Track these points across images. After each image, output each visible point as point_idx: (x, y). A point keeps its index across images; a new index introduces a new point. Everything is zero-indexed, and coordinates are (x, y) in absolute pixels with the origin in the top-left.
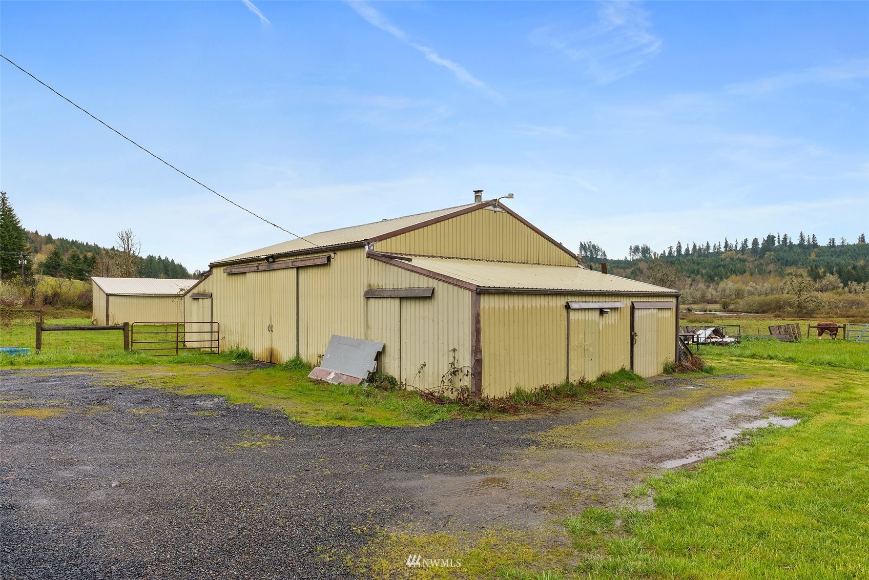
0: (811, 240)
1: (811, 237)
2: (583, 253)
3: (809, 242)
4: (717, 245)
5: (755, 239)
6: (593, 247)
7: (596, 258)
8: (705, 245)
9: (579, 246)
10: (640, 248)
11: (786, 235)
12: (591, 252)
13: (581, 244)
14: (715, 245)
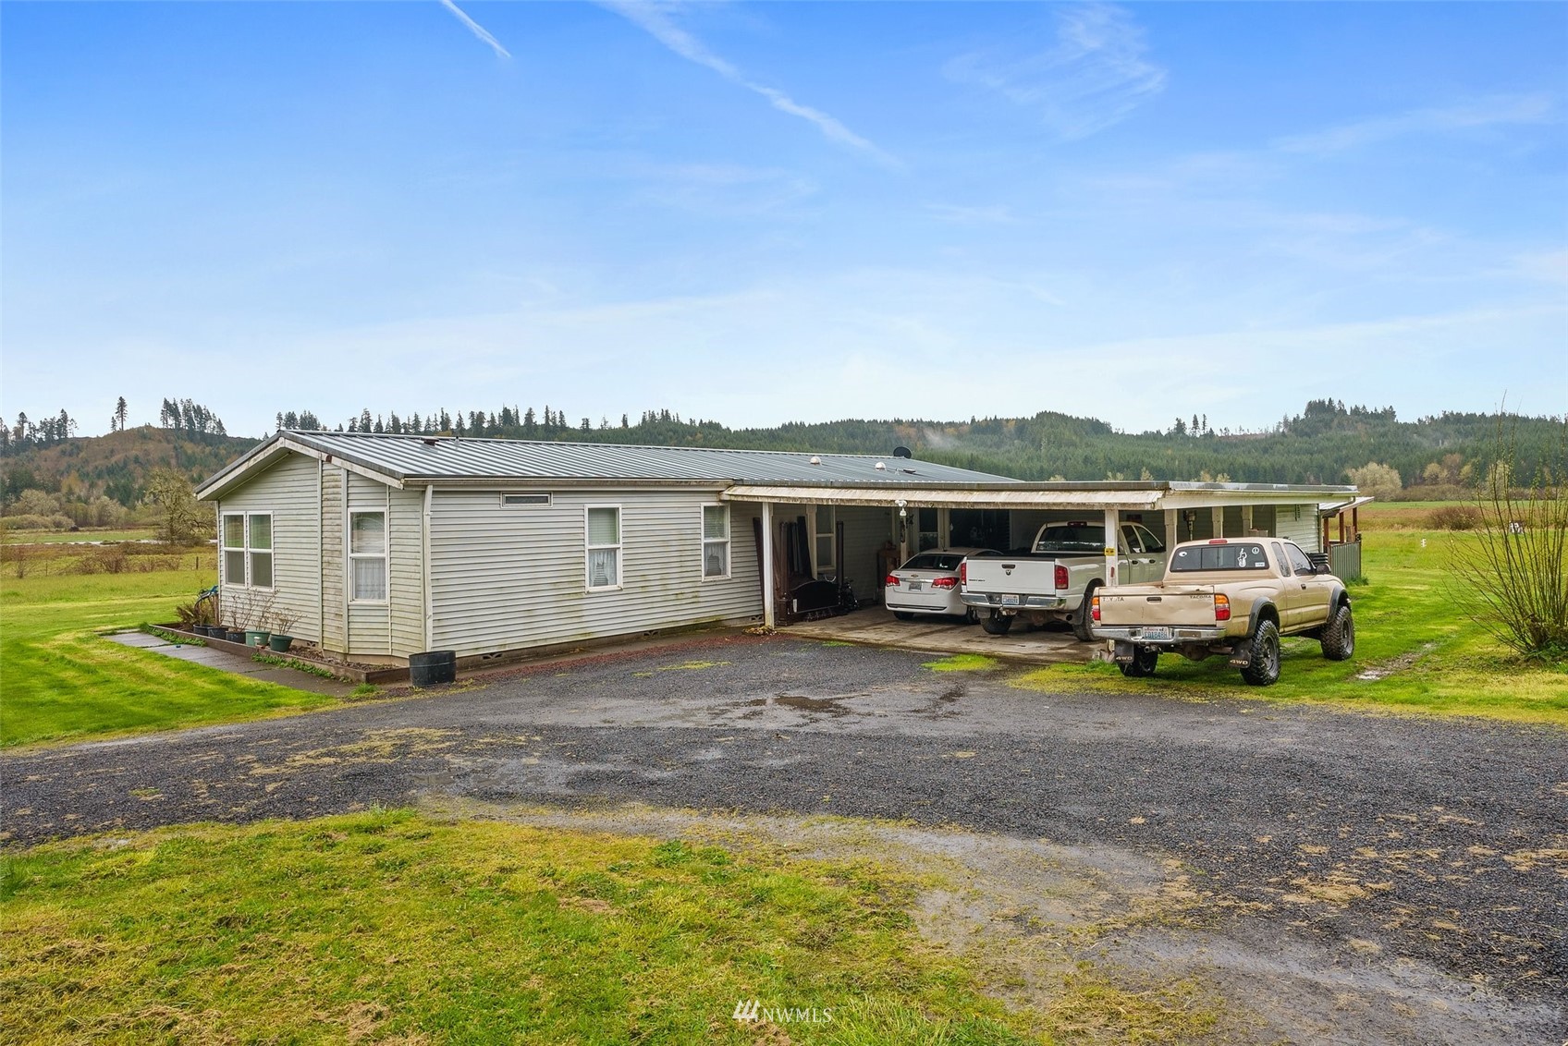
0: (558, 419)
1: (558, 416)
2: (171, 421)
3: (554, 423)
4: (432, 419)
5: (480, 413)
6: (195, 411)
7: (202, 433)
8: (412, 418)
9: (161, 406)
10: (298, 418)
11: (531, 409)
12: (190, 421)
13: (166, 402)
14: (429, 420)
